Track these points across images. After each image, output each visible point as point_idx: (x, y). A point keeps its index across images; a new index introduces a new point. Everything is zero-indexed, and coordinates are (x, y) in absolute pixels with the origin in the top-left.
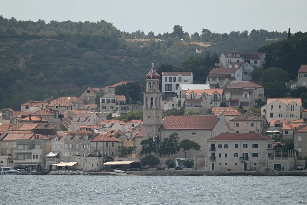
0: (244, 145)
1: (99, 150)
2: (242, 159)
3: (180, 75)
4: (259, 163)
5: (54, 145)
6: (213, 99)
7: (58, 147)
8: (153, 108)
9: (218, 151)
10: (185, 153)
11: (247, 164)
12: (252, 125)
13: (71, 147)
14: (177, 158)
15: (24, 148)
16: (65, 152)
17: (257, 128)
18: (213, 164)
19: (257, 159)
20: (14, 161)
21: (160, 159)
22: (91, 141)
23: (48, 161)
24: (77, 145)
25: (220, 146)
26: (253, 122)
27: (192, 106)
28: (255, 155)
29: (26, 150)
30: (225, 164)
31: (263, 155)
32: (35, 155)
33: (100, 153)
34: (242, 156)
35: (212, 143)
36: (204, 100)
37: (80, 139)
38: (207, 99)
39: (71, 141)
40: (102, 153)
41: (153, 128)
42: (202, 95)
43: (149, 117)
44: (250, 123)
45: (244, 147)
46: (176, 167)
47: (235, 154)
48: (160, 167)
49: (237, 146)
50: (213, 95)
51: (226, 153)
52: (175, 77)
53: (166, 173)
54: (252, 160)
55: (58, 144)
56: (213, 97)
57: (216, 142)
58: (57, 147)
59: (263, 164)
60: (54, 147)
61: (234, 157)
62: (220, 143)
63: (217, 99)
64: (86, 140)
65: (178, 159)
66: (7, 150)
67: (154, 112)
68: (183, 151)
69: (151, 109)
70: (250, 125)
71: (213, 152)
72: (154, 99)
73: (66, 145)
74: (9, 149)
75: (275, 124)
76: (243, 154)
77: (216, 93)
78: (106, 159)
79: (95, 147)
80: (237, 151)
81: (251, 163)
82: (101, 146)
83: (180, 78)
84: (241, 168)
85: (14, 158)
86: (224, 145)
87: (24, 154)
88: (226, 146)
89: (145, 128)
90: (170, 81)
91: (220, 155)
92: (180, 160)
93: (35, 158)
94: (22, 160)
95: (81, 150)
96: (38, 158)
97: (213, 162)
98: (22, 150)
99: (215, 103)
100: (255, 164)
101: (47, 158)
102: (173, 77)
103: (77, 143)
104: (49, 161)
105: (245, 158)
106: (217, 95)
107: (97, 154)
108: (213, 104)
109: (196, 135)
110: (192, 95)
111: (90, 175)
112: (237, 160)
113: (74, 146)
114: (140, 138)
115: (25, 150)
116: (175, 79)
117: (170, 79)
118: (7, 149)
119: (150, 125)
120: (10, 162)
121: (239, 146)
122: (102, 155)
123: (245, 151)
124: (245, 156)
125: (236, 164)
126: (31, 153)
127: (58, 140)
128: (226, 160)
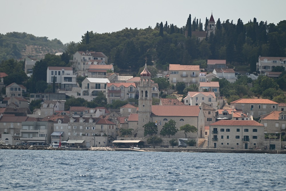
0: (245, 129)
1: (105, 131)
2: (243, 140)
3: (63, 70)
4: (258, 143)
5: (57, 126)
6: (129, 91)
7: (62, 128)
8: (148, 99)
9: (220, 134)
10: (186, 134)
11: (248, 144)
12: (209, 113)
13: (75, 128)
14: (179, 139)
15: (29, 128)
16: (68, 132)
17: (213, 115)
18: (215, 144)
19: (256, 140)
20: (21, 139)
21: (163, 139)
22: (96, 124)
23: (53, 139)
24: (82, 127)
25: (222, 130)
26: (210, 111)
27: (112, 96)
28: (255, 137)
29: (32, 130)
30: (227, 144)
31: (261, 137)
32: (41, 134)
33: (105, 134)
34: (243, 138)
35: (214, 128)
36: (122, 91)
37: (84, 122)
38: (124, 90)
39: (76, 124)
40: (107, 134)
41: (148, 114)
42: (120, 87)
43: (144, 106)
44: (207, 112)
45: (245, 131)
46: (179, 145)
47: (236, 136)
48: (163, 145)
49: (238, 130)
50: (129, 87)
51: (228, 135)
52: (59, 71)
53: (181, 150)
54: (252, 141)
55: (62, 126)
56: (129, 89)
57: (219, 127)
58: (60, 128)
59: (261, 144)
60: (57, 128)
61: (235, 139)
62: (222, 128)
63: (132, 91)
64: (91, 123)
65: (181, 139)
66: (4, 130)
67: (149, 102)
68: (184, 133)
69: (146, 99)
70: (208, 113)
71: (215, 134)
72: (148, 92)
73: (70, 126)
74: (6, 128)
75: (223, 113)
76: (244, 136)
77: (132, 86)
78: (110, 138)
79: (101, 128)
80: (238, 134)
81: (251, 143)
82: (107, 128)
83: (63, 72)
84: (242, 147)
85: (20, 136)
86: (227, 129)
87: (29, 133)
88: (228, 130)
89: (140, 115)
90: (56, 74)
91: (222, 137)
92: (182, 140)
93: (41, 136)
94: (27, 138)
95: (85, 131)
96: (44, 136)
97: (215, 142)
98: (26, 130)
99: (131, 94)
100: (255, 144)
101: (52, 137)
102: (58, 71)
103: (81, 125)
104: (55, 139)
105: (245, 140)
106: (132, 87)
107: (102, 134)
108: (129, 94)
109: (184, 121)
110: (112, 87)
111: (116, 151)
112: (239, 141)
113: (78, 127)
114: (132, 122)
115: (30, 130)
116: (59, 72)
117: (56, 72)
118: (4, 128)
119: (146, 112)
120: (15, 139)
121: (241, 130)
122: (107, 135)
123: (246, 134)
124: (246, 138)
125: (238, 144)
126: (38, 133)
127: (61, 122)
128: (229, 141)
